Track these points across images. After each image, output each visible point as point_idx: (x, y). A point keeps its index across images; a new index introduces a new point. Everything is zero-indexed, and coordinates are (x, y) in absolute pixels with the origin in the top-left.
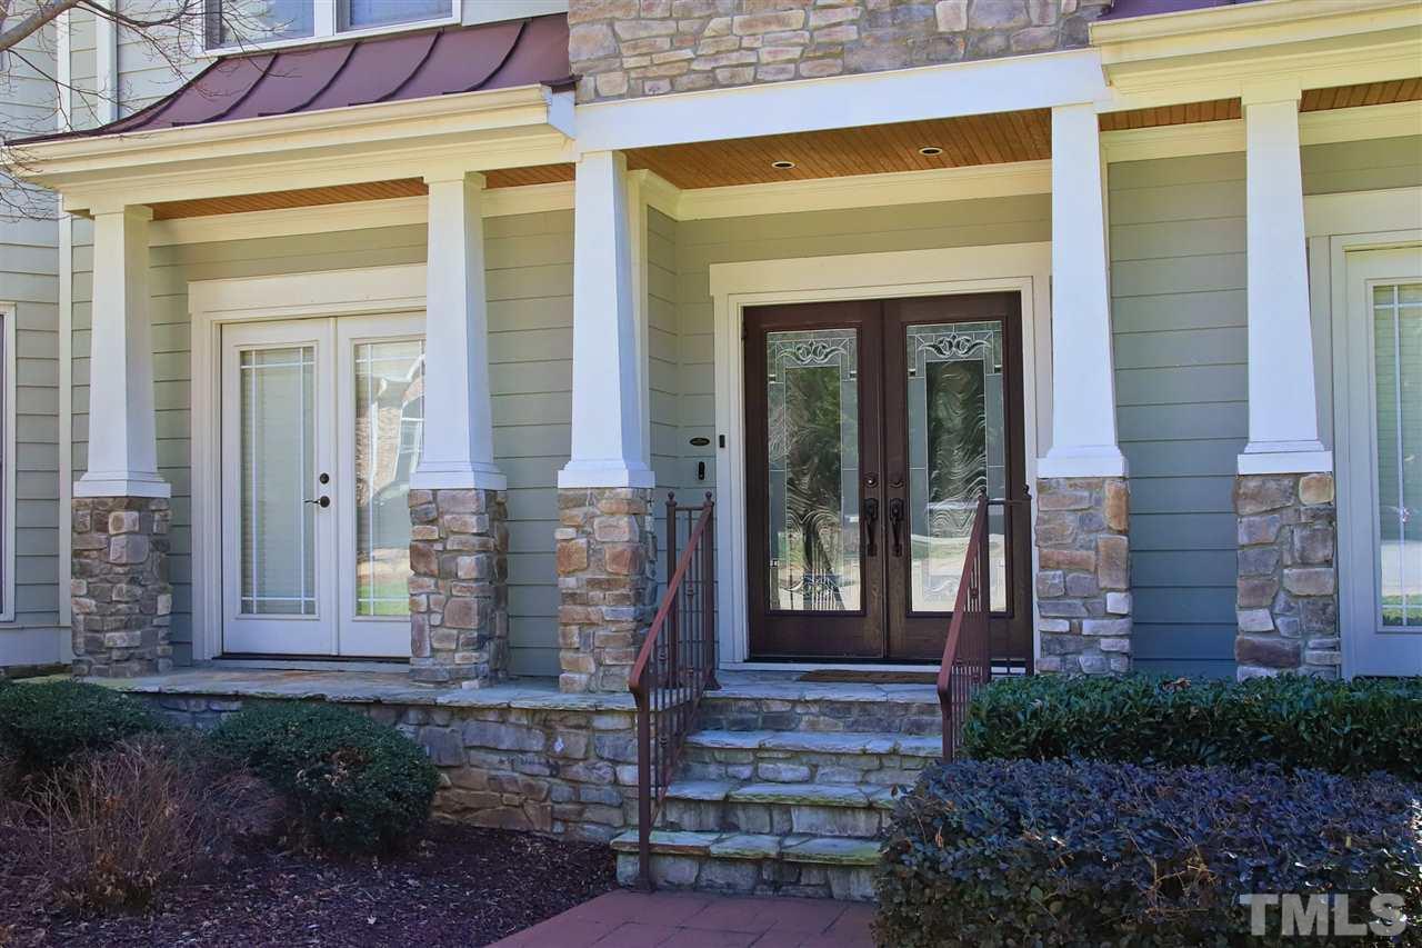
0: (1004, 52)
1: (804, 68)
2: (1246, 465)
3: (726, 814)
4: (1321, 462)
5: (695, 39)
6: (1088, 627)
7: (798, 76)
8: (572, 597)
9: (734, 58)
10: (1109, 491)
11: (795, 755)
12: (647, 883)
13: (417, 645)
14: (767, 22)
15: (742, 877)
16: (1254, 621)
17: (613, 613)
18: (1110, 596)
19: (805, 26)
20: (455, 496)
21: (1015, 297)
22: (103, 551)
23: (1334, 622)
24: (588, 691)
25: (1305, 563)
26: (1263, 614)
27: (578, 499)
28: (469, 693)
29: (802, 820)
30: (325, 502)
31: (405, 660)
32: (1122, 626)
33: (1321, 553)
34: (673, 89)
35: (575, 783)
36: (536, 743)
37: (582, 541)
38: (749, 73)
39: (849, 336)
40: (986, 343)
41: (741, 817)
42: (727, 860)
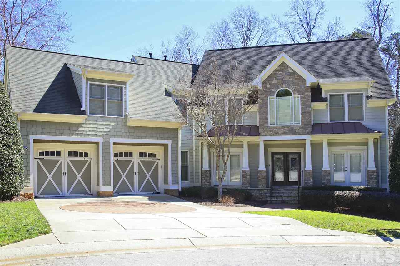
0: (302, 134)
1: (283, 134)
2: (323, 169)
3: (277, 197)
4: (329, 169)
5: (272, 131)
6: (309, 182)
7: (282, 135)
8: (260, 180)
9: (277, 133)
10: (311, 171)
11: (282, 193)
12: (271, 203)
13: (243, 184)
14: (279, 130)
15: (280, 202)
16: (323, 181)
17: (264, 181)
18: (311, 180)
19: (283, 131)
20: (247, 171)
21: (300, 153)
22: (206, 175)
23: (330, 182)
24: (261, 188)
25: (328, 177)
26: (324, 181)
27: (260, 171)
28: (249, 188)
29: (284, 198)
30: (227, 170)
31: (241, 186)
32: (312, 182)
33: (329, 176)
34: (270, 135)
35: (262, 196)
36: (258, 192)
37: (261, 175)
38: (277, 134)
39: (283, 155)
40: (297, 156)
41: (278, 198)
42: (278, 201)
